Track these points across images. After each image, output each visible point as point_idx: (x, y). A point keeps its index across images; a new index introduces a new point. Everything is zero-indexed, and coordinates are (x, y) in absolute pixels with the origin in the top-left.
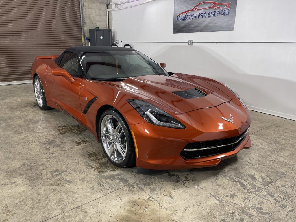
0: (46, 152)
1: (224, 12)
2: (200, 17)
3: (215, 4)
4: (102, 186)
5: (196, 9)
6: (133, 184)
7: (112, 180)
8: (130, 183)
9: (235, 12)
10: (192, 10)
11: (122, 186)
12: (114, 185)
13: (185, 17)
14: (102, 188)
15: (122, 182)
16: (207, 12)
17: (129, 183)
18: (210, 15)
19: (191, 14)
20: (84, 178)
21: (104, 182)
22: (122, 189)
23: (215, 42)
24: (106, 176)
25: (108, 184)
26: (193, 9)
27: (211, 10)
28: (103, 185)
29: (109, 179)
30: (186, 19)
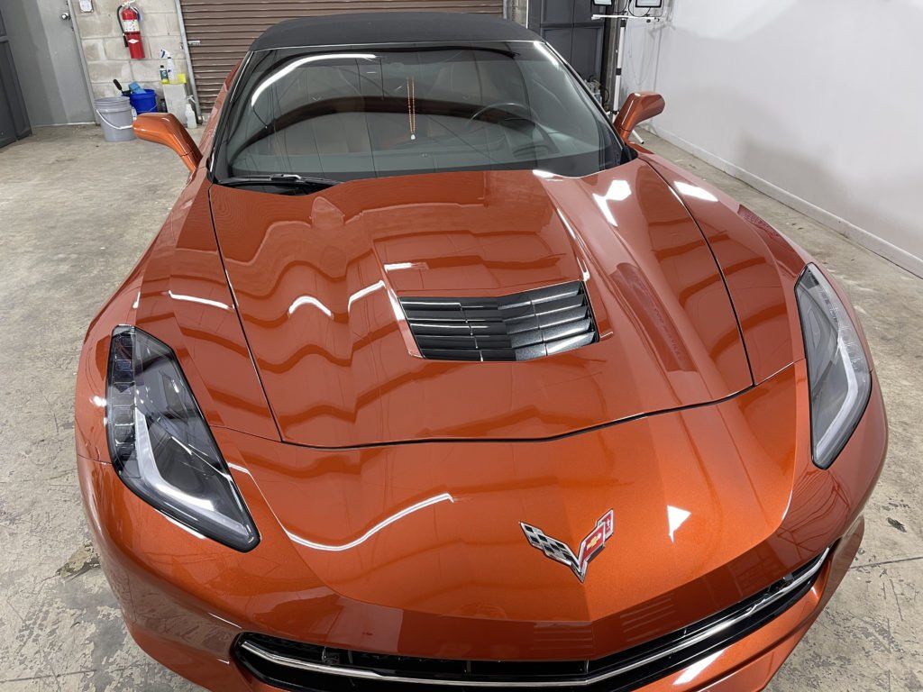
0: (63, 411)
4: (26, 633)
6: (114, 675)
7: (77, 620)
8: (112, 664)
11: (75, 667)
12: (60, 649)
14: (16, 645)
15: (95, 644)
17: (111, 660)
20: (22, 572)
21: (52, 616)
22: (60, 679)
24: (85, 591)
25: (53, 632)
28: (31, 633)
29: (72, 612)
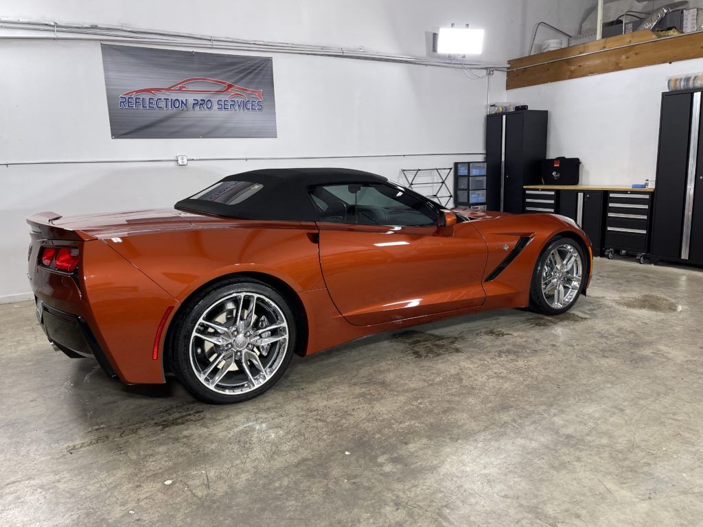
1: (252, 105)
2: (197, 108)
3: (230, 86)
5: (181, 88)
9: (273, 106)
10: (169, 89)
13: (150, 103)
16: (215, 100)
18: (223, 106)
19: (170, 98)
23: (244, 157)
26: (172, 87)
27: (223, 97)
30: (155, 106)
